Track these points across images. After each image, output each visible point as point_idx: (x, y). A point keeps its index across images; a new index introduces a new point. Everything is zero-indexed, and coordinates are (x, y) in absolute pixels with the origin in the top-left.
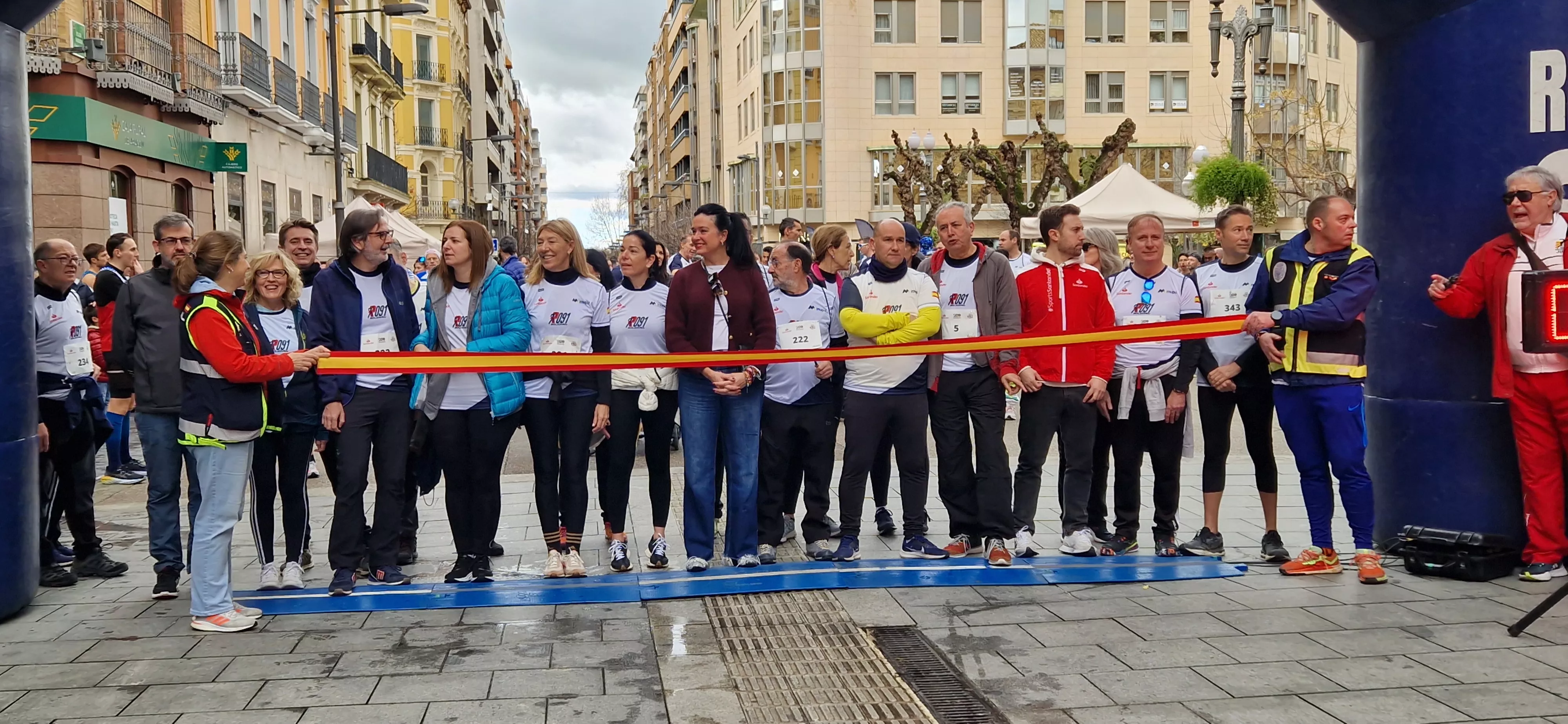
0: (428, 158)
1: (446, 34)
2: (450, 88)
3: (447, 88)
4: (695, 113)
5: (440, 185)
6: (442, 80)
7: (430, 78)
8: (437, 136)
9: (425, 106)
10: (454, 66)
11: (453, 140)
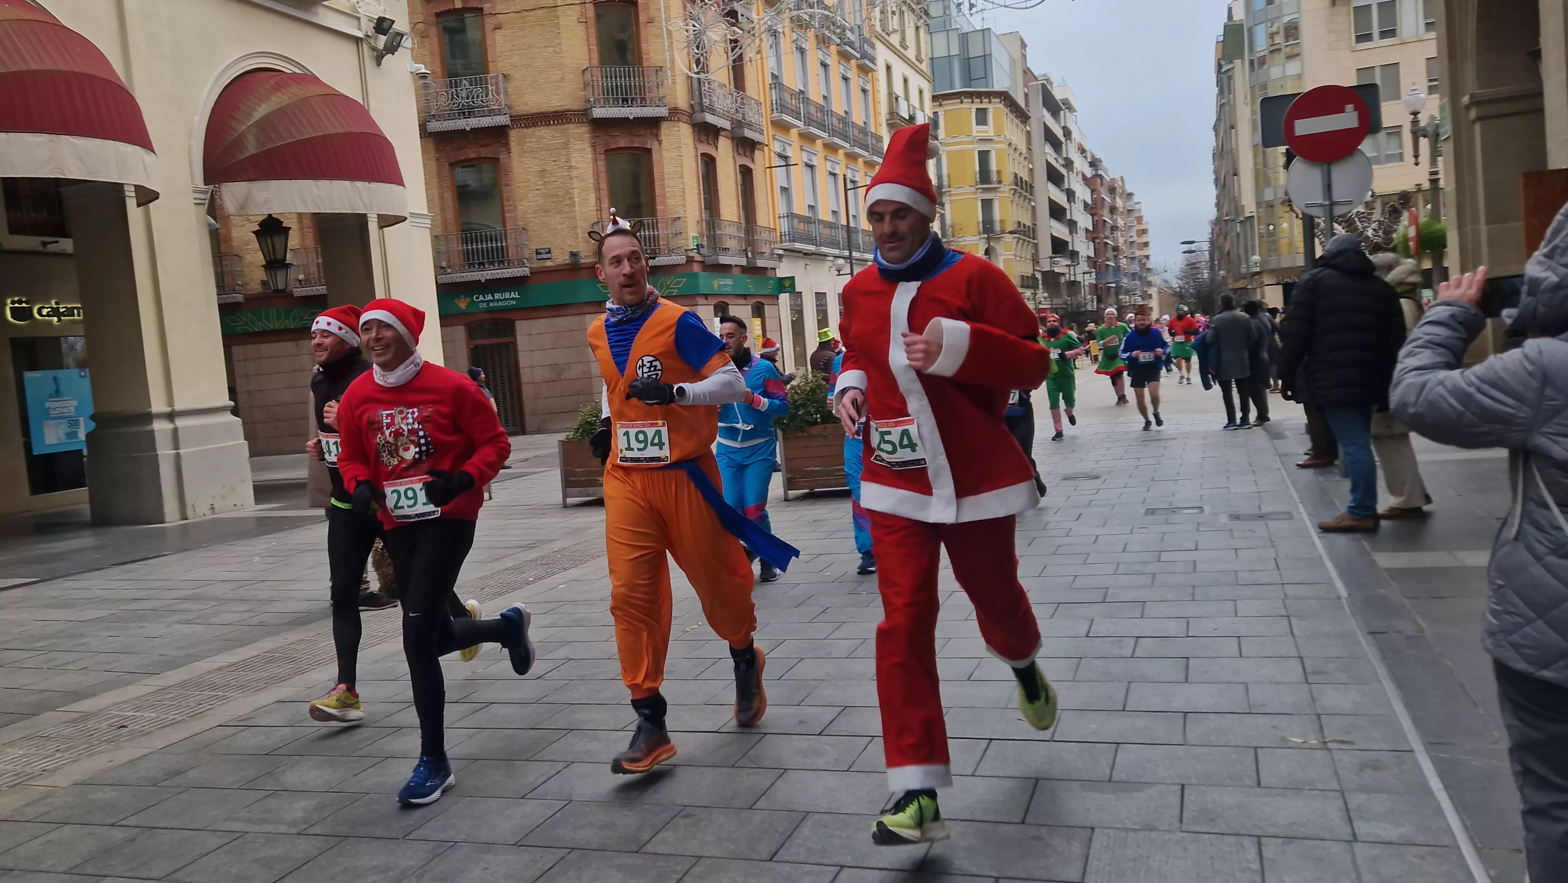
0: (991, 243)
2: (1010, 188)
6: (1002, 183)
7: (990, 183)
8: (998, 226)
9: (987, 205)
10: (1014, 169)
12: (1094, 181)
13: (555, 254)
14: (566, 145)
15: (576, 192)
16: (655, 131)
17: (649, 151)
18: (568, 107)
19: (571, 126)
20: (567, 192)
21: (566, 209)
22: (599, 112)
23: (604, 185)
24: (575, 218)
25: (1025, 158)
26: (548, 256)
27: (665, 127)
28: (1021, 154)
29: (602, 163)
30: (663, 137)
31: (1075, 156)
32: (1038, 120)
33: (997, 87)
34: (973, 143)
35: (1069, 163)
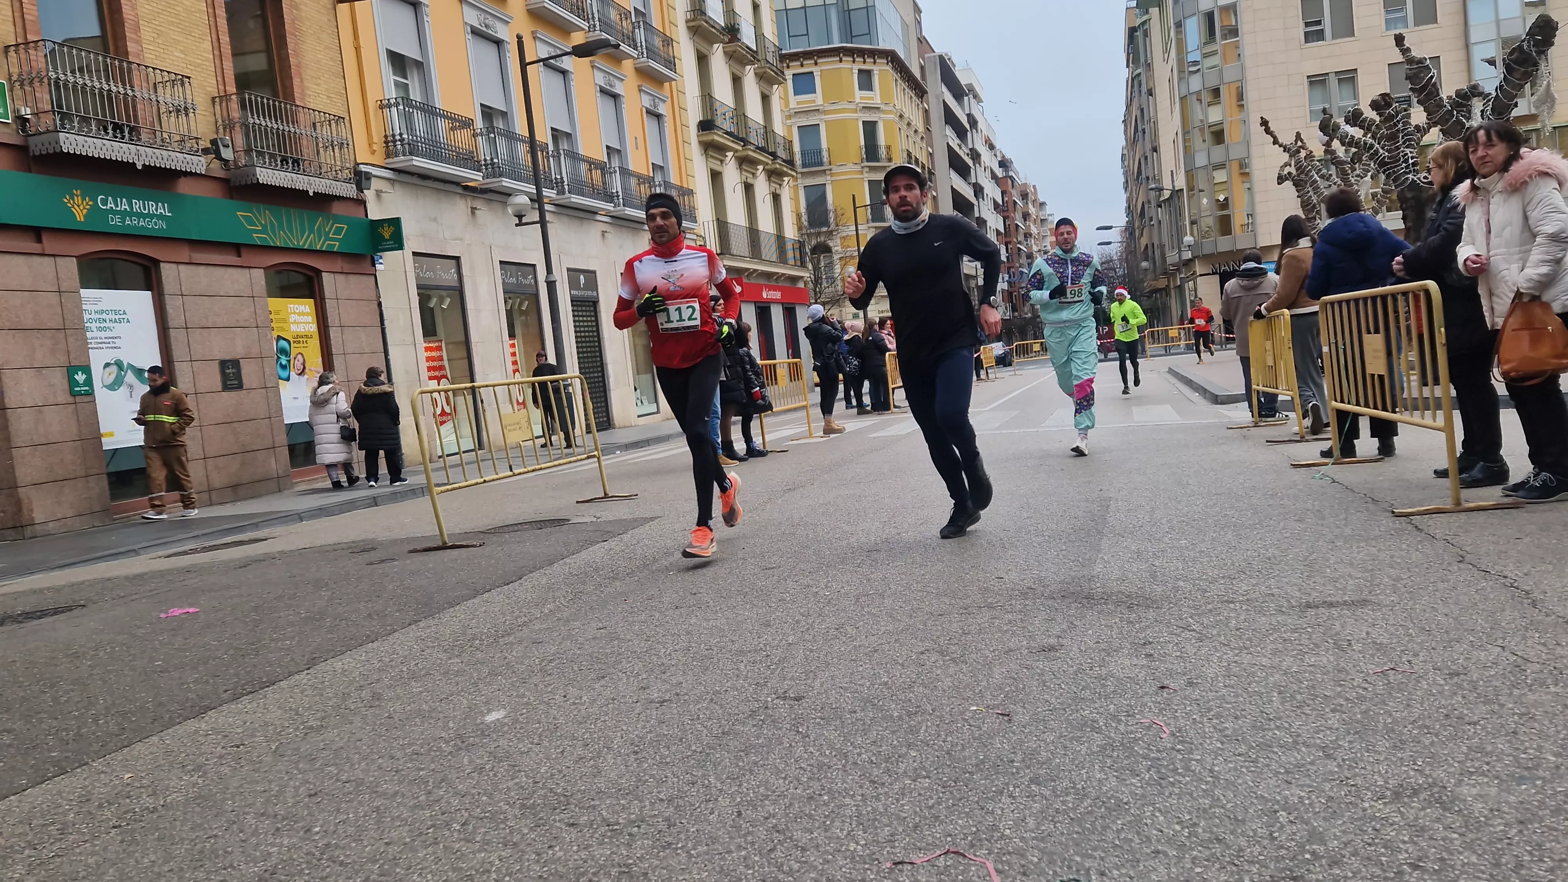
12: (1005, 182)
25: (922, 138)
28: (916, 131)
31: (982, 149)
32: (937, 97)
33: (882, 46)
34: (855, 111)
35: (975, 155)
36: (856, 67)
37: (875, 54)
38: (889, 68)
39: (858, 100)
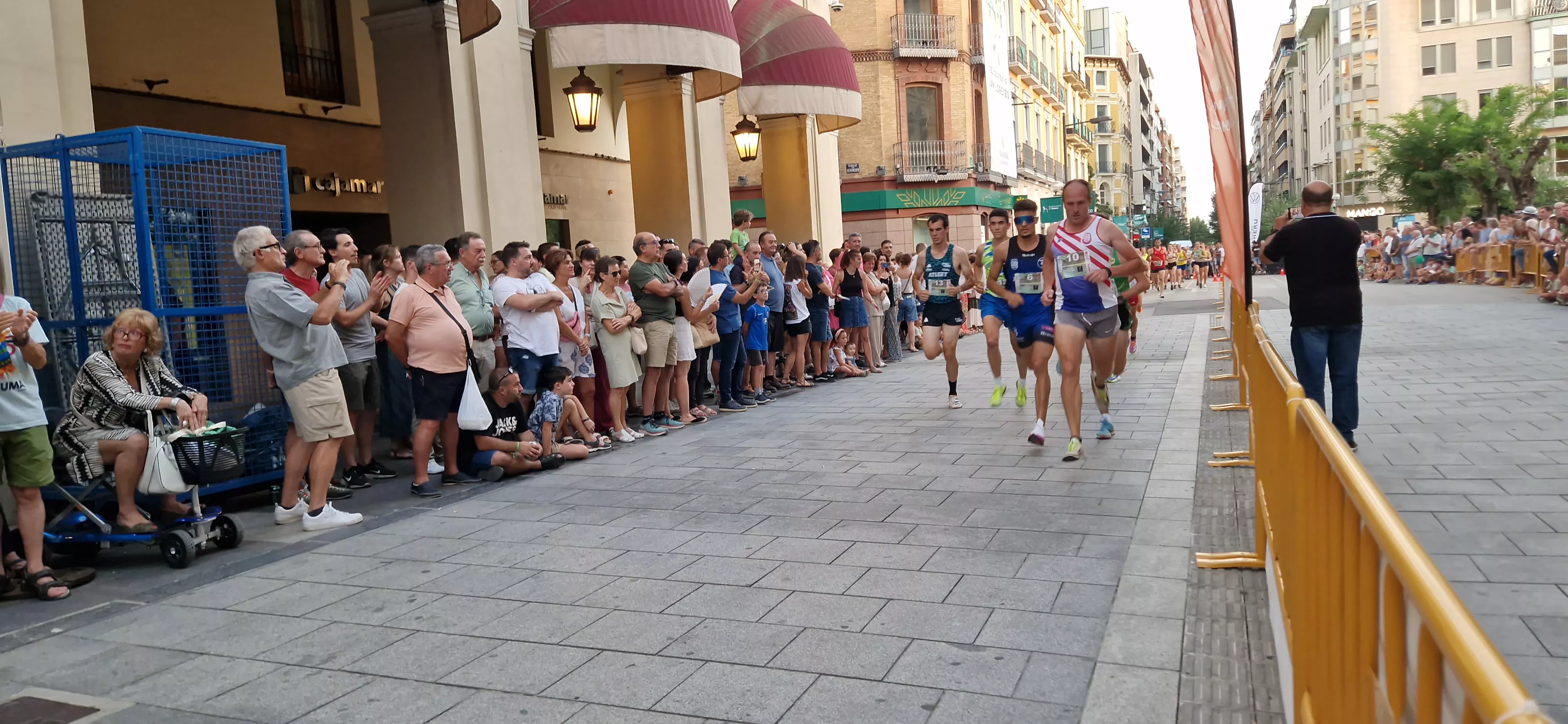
0: (1105, 180)
1: (1115, 102)
2: (1118, 136)
3: (1117, 136)
4: (1291, 131)
5: (1113, 197)
6: (1113, 131)
7: (1105, 131)
8: (1110, 167)
9: (1103, 148)
10: (1121, 121)
11: (1120, 168)
12: (1161, 134)
13: (861, 169)
14: (876, 79)
15: (882, 117)
16: (944, 69)
17: (939, 85)
18: (878, 47)
19: (880, 62)
20: (875, 118)
21: (873, 131)
22: (904, 52)
23: (904, 113)
24: (880, 139)
26: (856, 170)
27: (952, 64)
28: (1124, 106)
29: (903, 95)
30: (951, 74)
31: (1153, 114)
32: (1136, 83)
33: (1113, 55)
34: (1093, 99)
35: (1151, 119)
36: (1096, 70)
37: (1107, 60)
38: (1116, 69)
39: (1095, 91)
